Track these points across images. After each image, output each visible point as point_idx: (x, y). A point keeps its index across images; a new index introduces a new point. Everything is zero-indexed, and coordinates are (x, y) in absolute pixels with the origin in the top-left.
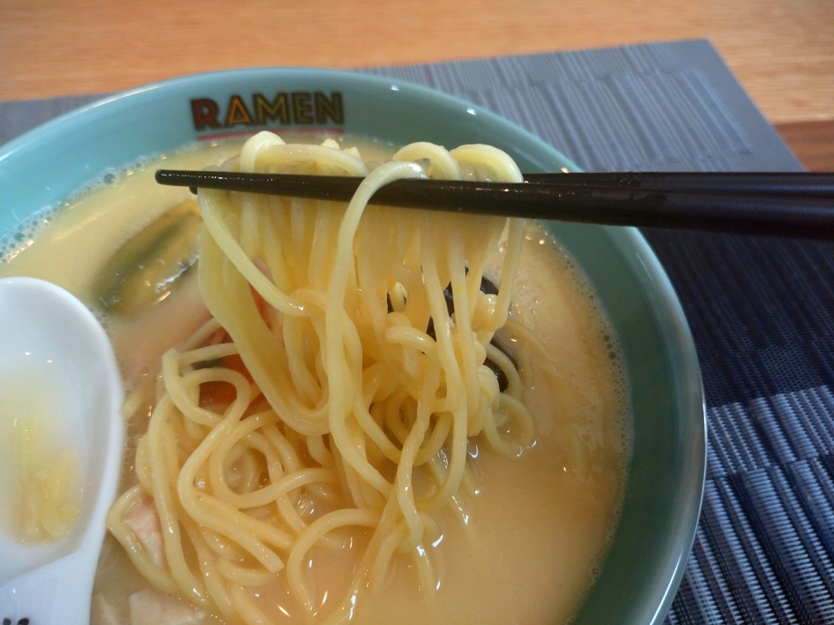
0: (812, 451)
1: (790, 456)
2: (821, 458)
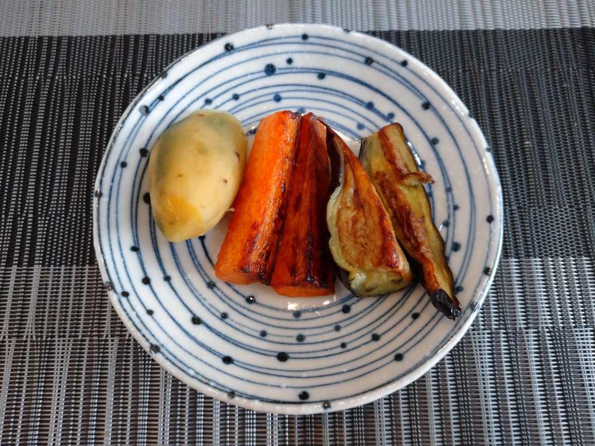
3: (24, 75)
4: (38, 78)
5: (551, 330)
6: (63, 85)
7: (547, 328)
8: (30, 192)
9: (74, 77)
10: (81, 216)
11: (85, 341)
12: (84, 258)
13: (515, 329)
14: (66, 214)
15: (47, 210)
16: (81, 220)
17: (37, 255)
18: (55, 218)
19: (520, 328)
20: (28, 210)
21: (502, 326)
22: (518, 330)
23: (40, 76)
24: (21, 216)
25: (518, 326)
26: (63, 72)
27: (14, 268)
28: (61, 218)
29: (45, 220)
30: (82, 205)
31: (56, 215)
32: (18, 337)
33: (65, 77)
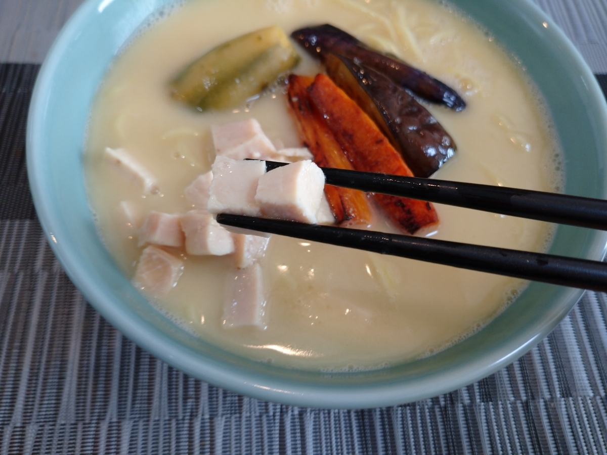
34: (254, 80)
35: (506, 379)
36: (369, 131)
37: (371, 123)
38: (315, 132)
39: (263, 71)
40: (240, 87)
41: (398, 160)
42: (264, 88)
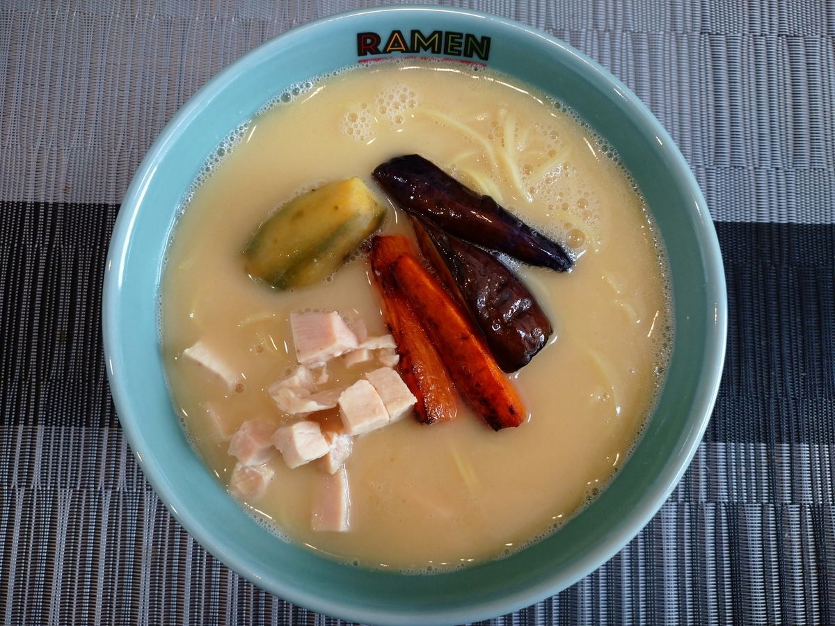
0: (808, 499)
1: (787, 499)
2: (812, 508)
3: (23, 243)
4: (36, 246)
5: (727, 504)
6: (60, 253)
7: (724, 503)
8: (33, 358)
9: (70, 246)
10: (78, 382)
11: (83, 491)
12: (81, 420)
13: (697, 502)
14: (65, 380)
15: (49, 375)
16: (78, 385)
17: (40, 416)
18: (55, 383)
19: (702, 502)
20: (31, 375)
21: (687, 499)
22: (699, 503)
23: (39, 244)
24: (25, 380)
25: (700, 500)
26: (60, 241)
27: (21, 428)
28: (60, 383)
29: (47, 384)
30: (79, 372)
31: (56, 380)
32: (26, 486)
33: (62, 246)
34: (332, 255)
35: (587, 593)
36: (455, 326)
37: (459, 319)
38: (397, 312)
39: (343, 243)
40: (318, 265)
41: (483, 359)
42: (346, 258)
